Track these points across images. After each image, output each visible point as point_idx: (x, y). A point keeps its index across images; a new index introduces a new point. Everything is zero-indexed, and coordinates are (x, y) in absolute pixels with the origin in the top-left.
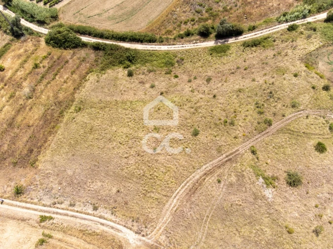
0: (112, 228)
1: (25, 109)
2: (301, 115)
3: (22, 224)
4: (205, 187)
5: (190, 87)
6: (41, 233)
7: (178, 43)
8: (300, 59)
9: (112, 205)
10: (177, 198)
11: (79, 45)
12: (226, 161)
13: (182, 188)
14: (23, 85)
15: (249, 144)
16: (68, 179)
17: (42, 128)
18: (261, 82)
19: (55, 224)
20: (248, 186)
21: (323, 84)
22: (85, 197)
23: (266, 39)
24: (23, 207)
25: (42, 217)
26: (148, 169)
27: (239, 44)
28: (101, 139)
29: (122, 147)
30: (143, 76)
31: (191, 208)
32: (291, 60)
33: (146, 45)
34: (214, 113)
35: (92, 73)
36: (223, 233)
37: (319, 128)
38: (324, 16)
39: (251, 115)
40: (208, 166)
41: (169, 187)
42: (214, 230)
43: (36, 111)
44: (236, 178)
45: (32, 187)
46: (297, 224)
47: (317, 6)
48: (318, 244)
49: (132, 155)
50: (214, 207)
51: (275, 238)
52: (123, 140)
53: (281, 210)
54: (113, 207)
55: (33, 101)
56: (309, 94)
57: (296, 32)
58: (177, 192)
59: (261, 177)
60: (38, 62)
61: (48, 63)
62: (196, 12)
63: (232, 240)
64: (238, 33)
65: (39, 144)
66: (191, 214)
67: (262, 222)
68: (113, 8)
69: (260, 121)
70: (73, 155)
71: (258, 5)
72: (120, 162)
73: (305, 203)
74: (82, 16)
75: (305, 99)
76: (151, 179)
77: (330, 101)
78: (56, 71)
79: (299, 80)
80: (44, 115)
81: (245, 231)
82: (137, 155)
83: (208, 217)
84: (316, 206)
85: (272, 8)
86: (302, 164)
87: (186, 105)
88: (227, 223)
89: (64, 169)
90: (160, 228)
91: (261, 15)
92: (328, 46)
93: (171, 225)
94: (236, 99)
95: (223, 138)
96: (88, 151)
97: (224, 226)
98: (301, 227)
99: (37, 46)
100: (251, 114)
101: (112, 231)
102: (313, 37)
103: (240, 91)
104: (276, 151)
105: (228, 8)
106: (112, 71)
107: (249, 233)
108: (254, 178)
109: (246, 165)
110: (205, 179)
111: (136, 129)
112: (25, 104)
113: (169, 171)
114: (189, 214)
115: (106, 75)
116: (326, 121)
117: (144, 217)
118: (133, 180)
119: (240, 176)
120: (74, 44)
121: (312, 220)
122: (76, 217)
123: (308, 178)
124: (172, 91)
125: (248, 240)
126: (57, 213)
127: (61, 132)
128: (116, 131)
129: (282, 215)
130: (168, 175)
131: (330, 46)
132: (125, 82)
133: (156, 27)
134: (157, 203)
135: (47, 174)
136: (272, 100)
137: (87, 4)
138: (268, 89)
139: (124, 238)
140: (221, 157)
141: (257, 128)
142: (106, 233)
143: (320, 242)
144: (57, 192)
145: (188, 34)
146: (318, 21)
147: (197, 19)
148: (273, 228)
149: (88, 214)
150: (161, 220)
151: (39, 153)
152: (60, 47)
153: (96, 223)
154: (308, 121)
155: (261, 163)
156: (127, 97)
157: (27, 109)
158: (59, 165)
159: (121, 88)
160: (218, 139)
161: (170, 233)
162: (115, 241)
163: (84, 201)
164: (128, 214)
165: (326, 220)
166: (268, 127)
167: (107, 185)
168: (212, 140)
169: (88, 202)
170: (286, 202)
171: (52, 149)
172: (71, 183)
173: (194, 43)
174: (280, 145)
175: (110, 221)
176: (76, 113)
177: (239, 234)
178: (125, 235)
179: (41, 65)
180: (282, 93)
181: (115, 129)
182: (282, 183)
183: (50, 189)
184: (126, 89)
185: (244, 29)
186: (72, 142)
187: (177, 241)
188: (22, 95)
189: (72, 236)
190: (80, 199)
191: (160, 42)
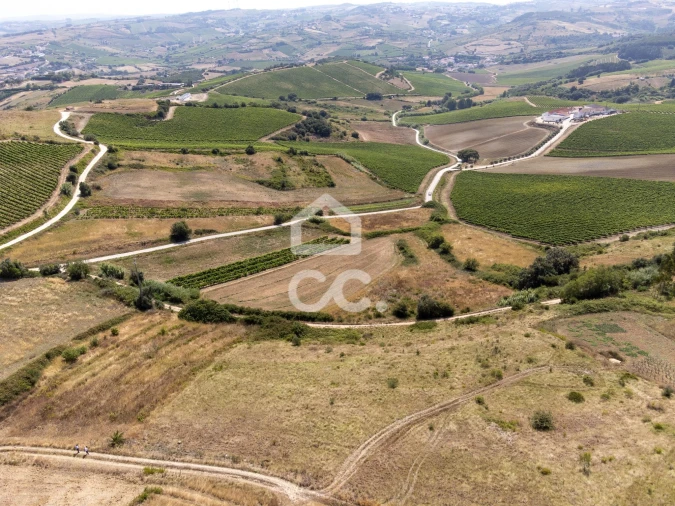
0: (262, 481)
2: (542, 370)
4: (411, 436)
5: (384, 350)
6: (143, 490)
7: (364, 323)
8: (531, 327)
9: (262, 458)
10: (369, 447)
11: (226, 320)
12: (441, 411)
13: (374, 439)
14: (141, 347)
15: (472, 396)
16: (194, 433)
17: (162, 385)
18: (481, 342)
19: (169, 475)
20: (476, 433)
21: (565, 344)
22: (219, 451)
23: (485, 317)
25: (146, 470)
26: (321, 421)
27: (450, 322)
28: (250, 395)
29: (282, 401)
30: (315, 346)
31: (389, 458)
32: (520, 327)
33: (319, 324)
34: (419, 367)
35: (241, 343)
36: (443, 481)
37: (570, 381)
38: (557, 301)
39: (471, 369)
40: (414, 416)
41: (353, 438)
42: (427, 479)
43: (156, 369)
44: (456, 426)
46: (553, 465)
47: (547, 294)
48: (590, 484)
49: (297, 408)
50: (426, 456)
51: (524, 482)
52: (284, 394)
53: (529, 453)
54: (263, 460)
55: (153, 360)
56: (548, 352)
57: (524, 311)
58: (366, 443)
59: (493, 422)
60: (167, 330)
61: (180, 332)
62: (389, 301)
63: (457, 488)
64: (446, 313)
66: (389, 464)
67: (502, 467)
68: (274, 296)
69: (485, 374)
70: (206, 410)
71: (471, 297)
72: (277, 415)
73: (563, 445)
76: (326, 430)
77: (578, 358)
78: (189, 338)
79: (532, 340)
80: (169, 371)
81: (477, 477)
82: (304, 408)
83: (416, 465)
84: (580, 448)
85: (490, 299)
87: (378, 362)
88: (448, 471)
89: (189, 424)
90: (340, 482)
92: (565, 318)
93: (358, 478)
94: (448, 355)
95: (434, 390)
96: (229, 406)
97: (443, 474)
98: (561, 468)
99: (166, 319)
100: (472, 367)
101: (261, 485)
102: (545, 312)
103: (453, 349)
104: (513, 402)
106: (270, 342)
107: (482, 479)
108: (484, 423)
109: (470, 413)
110: (409, 429)
111: (304, 385)
112: (141, 363)
113: (353, 422)
114: (386, 464)
115: (261, 344)
116: (578, 375)
117: (315, 471)
118: (296, 432)
119: (463, 424)
120: (218, 317)
121: (576, 459)
122: (203, 471)
123: (563, 425)
124: (357, 354)
125: (483, 488)
126: (172, 467)
127: (189, 389)
128: (273, 387)
129: (531, 457)
130: (352, 426)
131: (569, 317)
132: (288, 350)
134: (335, 455)
136: (498, 355)
137: (239, 292)
138: (492, 346)
139: (280, 493)
140: (433, 408)
141: (481, 380)
142: (251, 486)
143: (593, 482)
144: (174, 447)
145: (379, 317)
146: (551, 304)
148: (519, 472)
149: (223, 466)
150: (341, 473)
151: (153, 408)
152: (197, 321)
153: (235, 476)
154: (552, 375)
155: (492, 412)
156: (292, 359)
157: (144, 366)
158: (181, 419)
159: (283, 353)
160: (426, 390)
161: (356, 486)
162: (266, 494)
163: (219, 456)
164: (288, 467)
165: (596, 460)
166: (497, 380)
167: (255, 438)
168: (418, 391)
169: (224, 456)
170: (535, 445)
171: (174, 405)
172: (198, 438)
173: (387, 323)
174: (517, 396)
175: (259, 472)
176: (216, 371)
177: (468, 481)
178: (282, 490)
179: (170, 333)
180: (512, 350)
181: (273, 385)
182: (526, 429)
183: (164, 444)
184: (289, 354)
185: (455, 310)
186: (205, 397)
187: (369, 494)
188: (138, 356)
189: (193, 489)
190: (211, 453)
191: (339, 322)
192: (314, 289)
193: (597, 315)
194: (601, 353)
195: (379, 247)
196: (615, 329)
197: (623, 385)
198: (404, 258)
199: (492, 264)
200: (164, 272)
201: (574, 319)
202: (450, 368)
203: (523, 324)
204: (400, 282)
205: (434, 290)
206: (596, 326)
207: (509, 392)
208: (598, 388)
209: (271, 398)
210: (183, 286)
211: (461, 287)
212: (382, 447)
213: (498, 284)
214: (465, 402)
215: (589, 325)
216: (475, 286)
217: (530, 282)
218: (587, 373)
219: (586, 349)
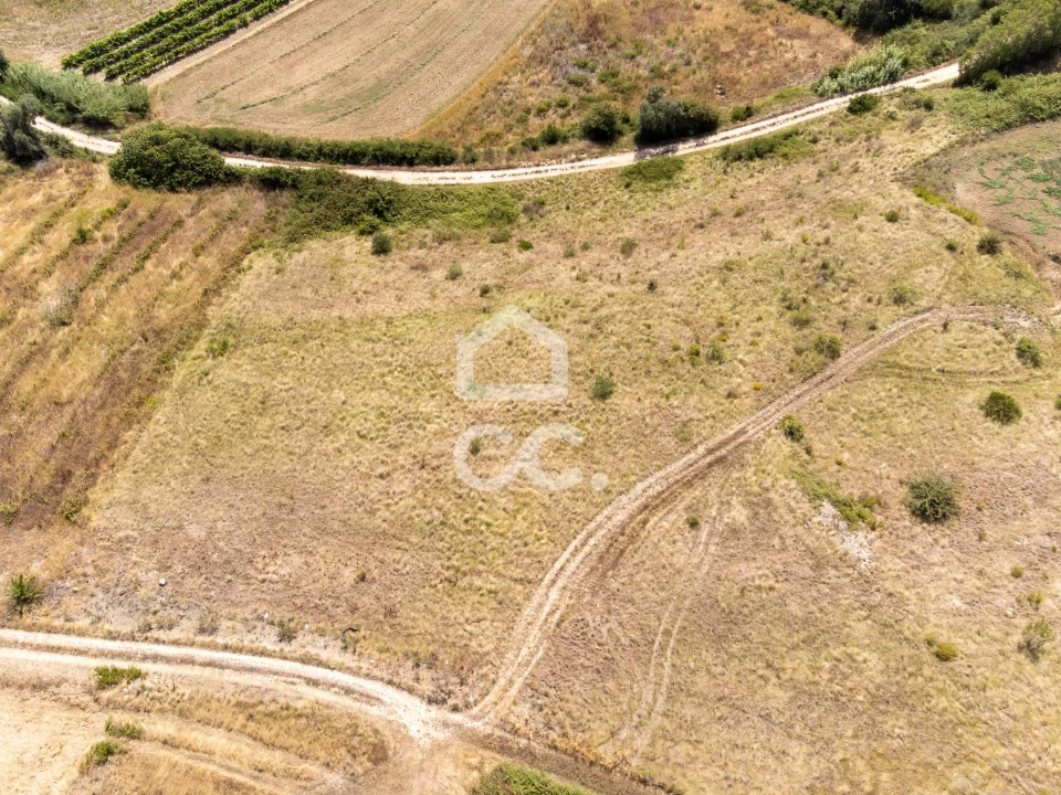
0: (348, 691)
1: (47, 356)
2: (927, 324)
3: (35, 700)
4: (650, 545)
5: (574, 268)
6: (102, 726)
7: (524, 164)
8: (897, 180)
9: (342, 622)
10: (561, 583)
11: (218, 179)
12: (710, 465)
13: (573, 555)
14: (39, 289)
15: (776, 413)
16: (190, 552)
17: (102, 407)
18: (790, 241)
19: (151, 690)
20: (787, 531)
21: (977, 237)
22: (247, 603)
23: (787, 136)
24: (38, 648)
25: (102, 672)
26: (457, 505)
27: (711, 156)
28: (297, 429)
29: (368, 446)
30: (421, 253)
31: (609, 612)
32: (872, 182)
33: (425, 171)
34: (657, 331)
35: (261, 250)
36: (725, 678)
37: (988, 354)
38: (951, 72)
39: (772, 331)
40: (654, 484)
41: (529, 555)
42: (693, 672)
43: (84, 360)
44: (745, 512)
45: (68, 584)
46: (961, 630)
47: (926, 48)
48: (1042, 685)
49: (403, 467)
50: (687, 603)
51: (898, 678)
52: (369, 425)
53: (907, 593)
54: (345, 626)
55: (71, 331)
56: (939, 266)
57: (876, 115)
58: (558, 566)
59: (826, 500)
60: (89, 226)
61: (120, 228)
62: (571, 82)
63: (757, 697)
64: (703, 126)
65: (92, 455)
66: (609, 630)
67: (848, 636)
68: (316, 83)
69: (802, 344)
70: (207, 480)
71: (752, 59)
72: (362, 489)
73: (978, 566)
74: (224, 105)
75: (930, 279)
76: (469, 532)
77: (1006, 281)
78: (144, 248)
79: (904, 230)
80: (110, 368)
81: (798, 666)
82: (417, 467)
83: (667, 633)
84: (1017, 574)
85: (793, 65)
86: (952, 457)
87: (564, 316)
88: (735, 648)
89: (175, 524)
90: (511, 682)
91: (764, 83)
92: (975, 142)
93: (548, 670)
94: (718, 289)
95: (693, 400)
96: (255, 464)
97: (726, 657)
98: (979, 639)
99: (84, 186)
100: (772, 326)
101: (346, 701)
102: (926, 122)
103: (728, 267)
104: (864, 427)
105: (666, 69)
106: (323, 242)
107: (809, 673)
108: (806, 506)
109: (774, 472)
110: (645, 522)
111: (410, 392)
112: (45, 341)
113: (525, 505)
114: (604, 630)
115: (305, 253)
116: (1005, 335)
117: (455, 652)
118: (408, 541)
119: (760, 504)
120: (200, 174)
121: (1010, 613)
122: (221, 666)
123: (975, 496)
124: (518, 284)
125: (811, 695)
126: (156, 658)
127: (163, 414)
128: (344, 403)
129: (911, 608)
130: (524, 519)
131: (982, 140)
132: (365, 270)
133: (451, 126)
134: (494, 604)
135: (120, 541)
136: (830, 286)
137: (238, 76)
138: (815, 256)
139: (390, 722)
140: (692, 456)
141: (794, 365)
142: (327, 707)
143: (1047, 679)
144: (153, 594)
145: (552, 138)
146: (936, 86)
147: (573, 100)
148: (886, 650)
149: (263, 653)
150: (510, 655)
151: (91, 480)
152: (155, 186)
153: (292, 678)
154: (949, 338)
155: (821, 463)
156: (375, 306)
157: (54, 353)
158: (159, 511)
159: (355, 285)
160: (676, 403)
161: (546, 695)
162: (360, 731)
163: (249, 617)
164: (399, 646)
165: (1053, 611)
166: (828, 360)
167: (322, 562)
168: (657, 406)
169: (260, 619)
170: (918, 568)
171: (135, 468)
172: (200, 564)
173: (572, 161)
174: (873, 408)
175: (340, 670)
176: (214, 357)
177: (778, 677)
178: (393, 712)
179: (98, 235)
180: (859, 267)
181: (343, 398)
182: (897, 515)
183: (132, 587)
184: (370, 288)
185: (721, 118)
186: (200, 441)
187: (573, 719)
188: (37, 317)
189: (209, 724)
190: (233, 610)
191: (467, 163)
192: (404, 55)
193: (1047, 128)
194: (1055, 258)
200: (54, 28)
201: (993, 144)
202: (724, 333)
203: (879, 172)
204: (594, 21)
205: (668, 43)
206: (1043, 164)
207: (855, 397)
208: (1049, 370)
209: (343, 438)
210: (104, 71)
211: (727, 28)
212: (593, 579)
213: (811, 13)
214: (761, 434)
215: (1027, 165)
216: (758, 21)
217: (885, 12)
218: (1026, 324)
219: (1021, 243)
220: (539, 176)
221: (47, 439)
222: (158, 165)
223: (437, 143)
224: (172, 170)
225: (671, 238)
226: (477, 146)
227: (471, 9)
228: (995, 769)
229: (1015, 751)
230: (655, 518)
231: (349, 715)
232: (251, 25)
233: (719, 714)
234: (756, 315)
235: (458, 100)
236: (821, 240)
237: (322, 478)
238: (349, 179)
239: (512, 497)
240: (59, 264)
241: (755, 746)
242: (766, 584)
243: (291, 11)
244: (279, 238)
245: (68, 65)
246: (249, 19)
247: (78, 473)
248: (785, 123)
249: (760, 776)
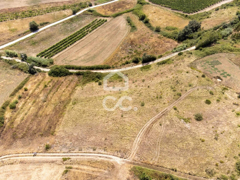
0: (106, 157)
1: (43, 107)
2: (195, 90)
3: (52, 164)
4: (154, 129)
5: (135, 85)
6: (65, 167)
7: (123, 68)
8: (188, 66)
10: (140, 137)
11: (68, 74)
12: (162, 115)
13: (141, 132)
14: (40, 96)
15: (172, 106)
16: (75, 138)
17: (55, 115)
18: (171, 78)
19: (72, 161)
20: (176, 124)
21: (201, 75)
22: (87, 145)
23: (168, 60)
24: (51, 156)
25: (63, 159)
26: (120, 126)
27: (155, 64)
28: (90, 116)
29: (103, 117)
31: (148, 140)
32: (183, 67)
33: (105, 70)
34: (150, 94)
35: (78, 86)
36: (169, 149)
37: (205, 93)
38: (194, 47)
39: (170, 93)
40: (153, 119)
41: (134, 133)
42: (164, 148)
43: (50, 107)
44: (169, 122)
45: (54, 145)
46: (205, 137)
47: (190, 44)
49: (110, 120)
50: (161, 138)
51: (196, 145)
52: (103, 114)
53: (196, 132)
54: (104, 147)
55: (47, 103)
56: (196, 80)
57: (183, 55)
58: (139, 134)
59: (182, 119)
60: (46, 84)
61: (52, 84)
62: (129, 53)
63: (174, 151)
64: (154, 59)
65: (54, 123)
66: (149, 143)
67: (188, 140)
68: (83, 56)
69: (175, 94)
70: (76, 126)
71: (160, 47)
73: (207, 127)
74: (67, 61)
75: (195, 82)
76: (123, 130)
77: (207, 82)
78: (57, 87)
79: (189, 74)
80: (55, 108)
81: (180, 145)
82: (112, 120)
83: (159, 143)
84: (213, 128)
85: (168, 47)
86: (201, 110)
87: (134, 93)
88: (170, 144)
89: (71, 134)
90: (134, 153)
91: (163, 51)
92: (199, 59)
93: (139, 151)
94: (160, 86)
95: (158, 105)
96: (84, 122)
98: (208, 138)
99: (44, 77)
101: (106, 159)
102: (191, 56)
103: (161, 83)
104: (187, 107)
105: (146, 49)
106: (89, 84)
107: (182, 146)
108: (179, 120)
109: (173, 115)
110: (153, 125)
112: (42, 105)
113: (132, 125)
114: (148, 143)
115: (86, 86)
116: (207, 90)
117: (124, 149)
118: (113, 132)
119: (171, 121)
120: (65, 73)
121: (212, 133)
122: (84, 156)
123: (205, 116)
125: (183, 150)
126: (72, 156)
127: (66, 116)
128: (98, 111)
129: (197, 134)
130: (132, 127)
132: (98, 88)
133: (109, 62)
134: (129, 141)
135: (62, 137)
136: (178, 84)
137: (69, 55)
138: (175, 80)
139: (114, 162)
140: (159, 114)
141: (174, 98)
142: (103, 160)
143: (219, 143)
144: (70, 145)
145: (127, 63)
146: (192, 50)
147: (130, 56)
148: (194, 141)
149: (91, 153)
150: (133, 149)
151: (55, 127)
152: (57, 76)
153: (96, 156)
154: (199, 91)
155: (180, 113)
156: (101, 94)
157: (44, 107)
158: (68, 132)
159: (96, 91)
160: (155, 106)
161: (140, 155)
162: (110, 163)
163: (87, 147)
164: (114, 150)
165: (219, 133)
166: (180, 97)
167: (98, 137)
168: (152, 106)
169: (89, 147)
170: (197, 128)
171: (63, 125)
172: (77, 140)
173: (131, 67)
174: (188, 104)
175: (104, 154)
176: (73, 105)
177: (177, 147)
178: (115, 160)
179: (48, 85)
180: (183, 81)
181: (98, 110)
182: (193, 120)
183: (66, 144)
184: (99, 91)
185: (157, 57)
186: (73, 119)
187: (145, 158)
188: (40, 101)
189: (83, 165)
190: (84, 147)
191: (113, 68)
192: (98, 50)
193: (211, 56)
194: (214, 77)
195: (119, 22)
196: (218, 63)
197: (224, 93)
198: (131, 27)
199: (165, 27)
200: (34, 50)
201: (202, 59)
202: (162, 94)
203: (184, 65)
204: (132, 42)
205: (146, 45)
206: (211, 62)
207: (185, 102)
208: (215, 95)
209: (99, 116)
210: (44, 56)
211: (155, 42)
212: (145, 135)
213: (170, 38)
214: (170, 110)
215: (208, 62)
216: (161, 40)
217: (182, 38)
218: (210, 88)
219: (208, 75)
220: (126, 70)
221: (46, 121)
222: (57, 72)
223: (107, 65)
224: (60, 73)
225: (151, 79)
226: (114, 65)
227: (109, 41)
228: (213, 157)
229: (215, 154)
230: (154, 125)
231: (107, 161)
232: (70, 46)
233: (168, 154)
234: (167, 90)
235: (109, 57)
236: (176, 77)
237: (96, 123)
238: (92, 72)
239: (129, 123)
240: (42, 91)
241: (175, 158)
242: (174, 133)
243: (77, 43)
244: (81, 84)
245: (37, 56)
246: (69, 45)
247: (52, 127)
248: (168, 57)
249: (176, 163)
